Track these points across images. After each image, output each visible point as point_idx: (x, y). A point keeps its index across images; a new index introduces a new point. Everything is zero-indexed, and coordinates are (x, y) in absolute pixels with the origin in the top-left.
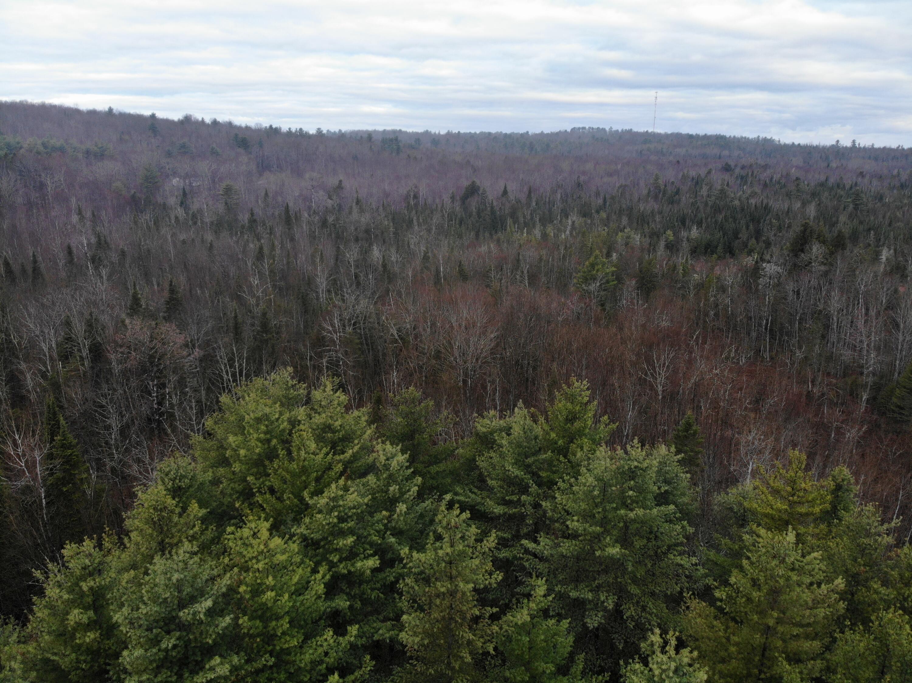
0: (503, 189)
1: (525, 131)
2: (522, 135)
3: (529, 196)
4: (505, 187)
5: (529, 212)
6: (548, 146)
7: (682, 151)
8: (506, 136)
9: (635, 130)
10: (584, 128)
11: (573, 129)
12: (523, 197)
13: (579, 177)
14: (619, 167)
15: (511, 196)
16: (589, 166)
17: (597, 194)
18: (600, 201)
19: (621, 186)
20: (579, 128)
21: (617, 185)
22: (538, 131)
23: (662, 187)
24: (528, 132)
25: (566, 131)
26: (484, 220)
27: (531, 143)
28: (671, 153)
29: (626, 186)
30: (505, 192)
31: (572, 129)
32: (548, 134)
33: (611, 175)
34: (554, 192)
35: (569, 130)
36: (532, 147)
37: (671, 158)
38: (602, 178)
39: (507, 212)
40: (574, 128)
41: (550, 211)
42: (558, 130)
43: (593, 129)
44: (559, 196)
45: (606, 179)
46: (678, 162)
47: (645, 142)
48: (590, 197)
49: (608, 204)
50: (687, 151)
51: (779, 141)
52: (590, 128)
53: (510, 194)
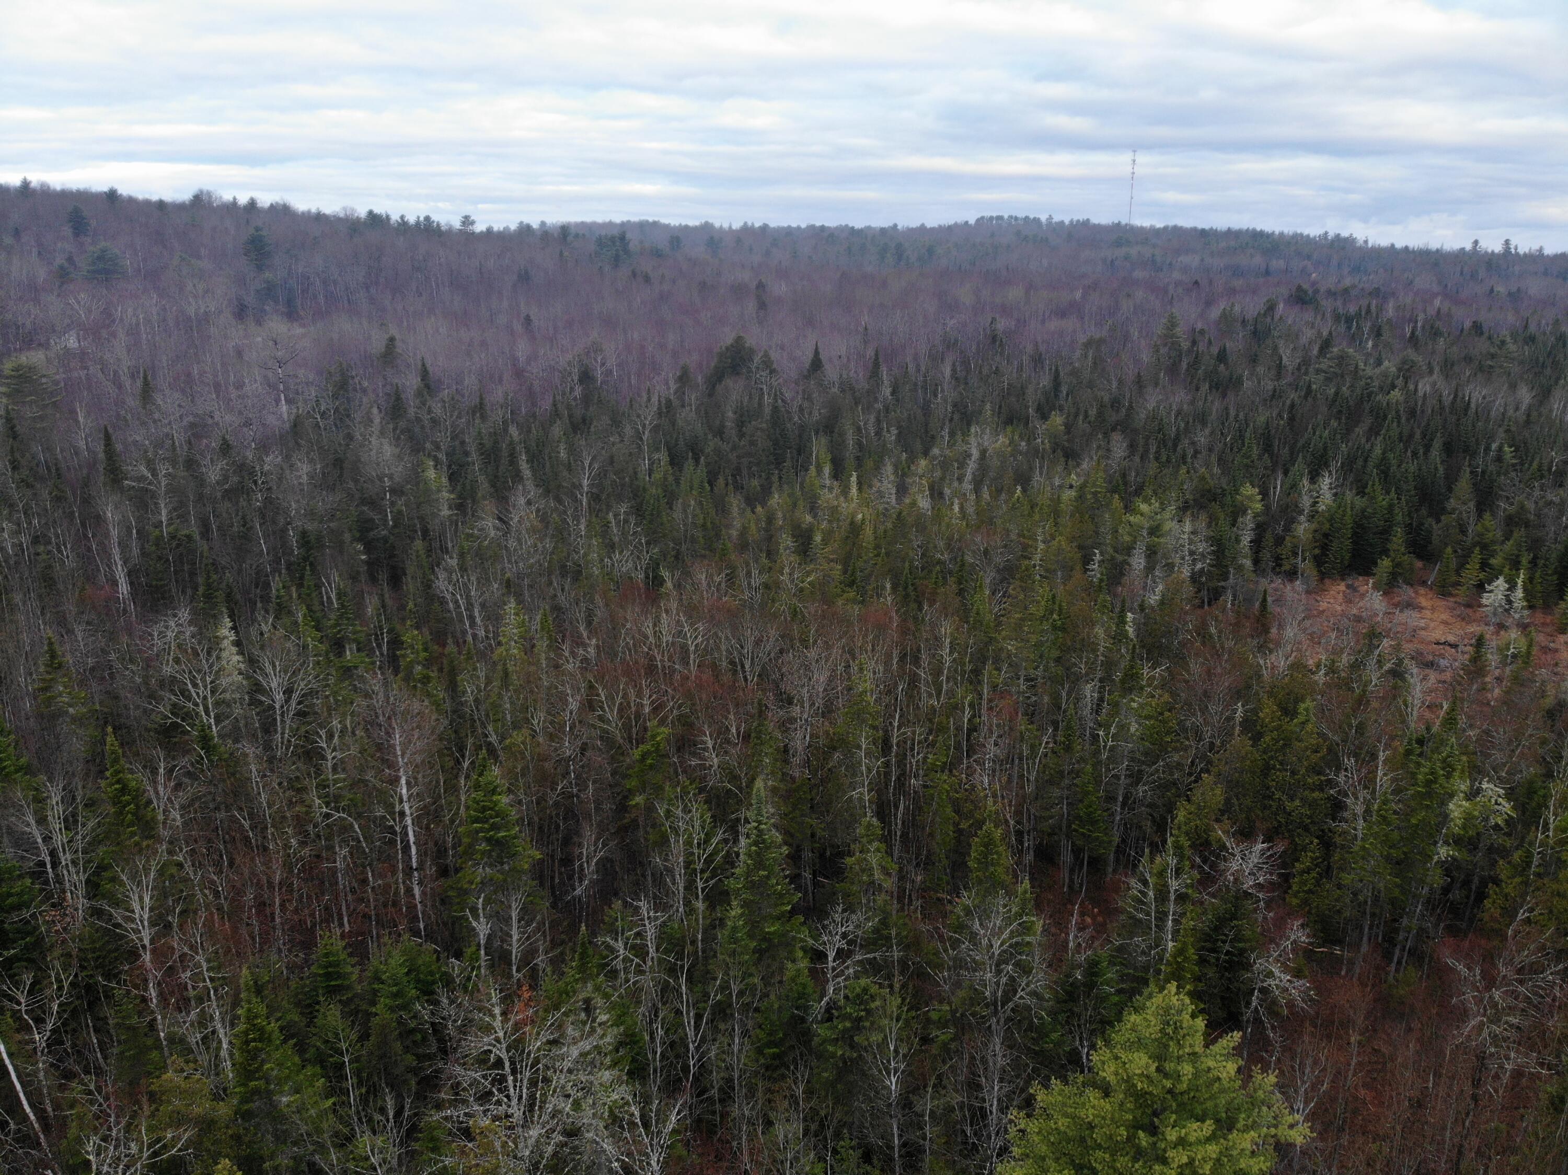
0: (811, 355)
1: (891, 224)
2: (883, 231)
3: (874, 374)
4: (817, 352)
5: (872, 418)
6: (930, 251)
7: (1192, 260)
8: (853, 232)
9: (1095, 220)
10: (1000, 218)
11: (980, 221)
12: (859, 376)
13: (994, 320)
14: (1078, 295)
15: (831, 373)
16: (1014, 294)
17: (1038, 360)
18: (1045, 381)
19: (1088, 344)
20: (991, 218)
21: (1082, 339)
22: (915, 224)
23: (1185, 345)
24: (895, 225)
25: (967, 222)
26: (752, 443)
27: (899, 246)
28: (1170, 264)
29: (1101, 341)
30: (817, 364)
31: (978, 220)
32: (932, 229)
33: (1062, 314)
34: (936, 358)
35: (972, 221)
36: (899, 252)
37: (1176, 275)
38: (1043, 322)
39: (816, 416)
40: (982, 218)
41: (926, 409)
42: (952, 222)
43: (1016, 218)
44: (948, 371)
45: (1054, 325)
46: (1196, 283)
47: (1118, 243)
48: (1020, 368)
49: (1064, 390)
50: (1202, 260)
51: (1366, 242)
52: (1011, 217)
53: (827, 367)
